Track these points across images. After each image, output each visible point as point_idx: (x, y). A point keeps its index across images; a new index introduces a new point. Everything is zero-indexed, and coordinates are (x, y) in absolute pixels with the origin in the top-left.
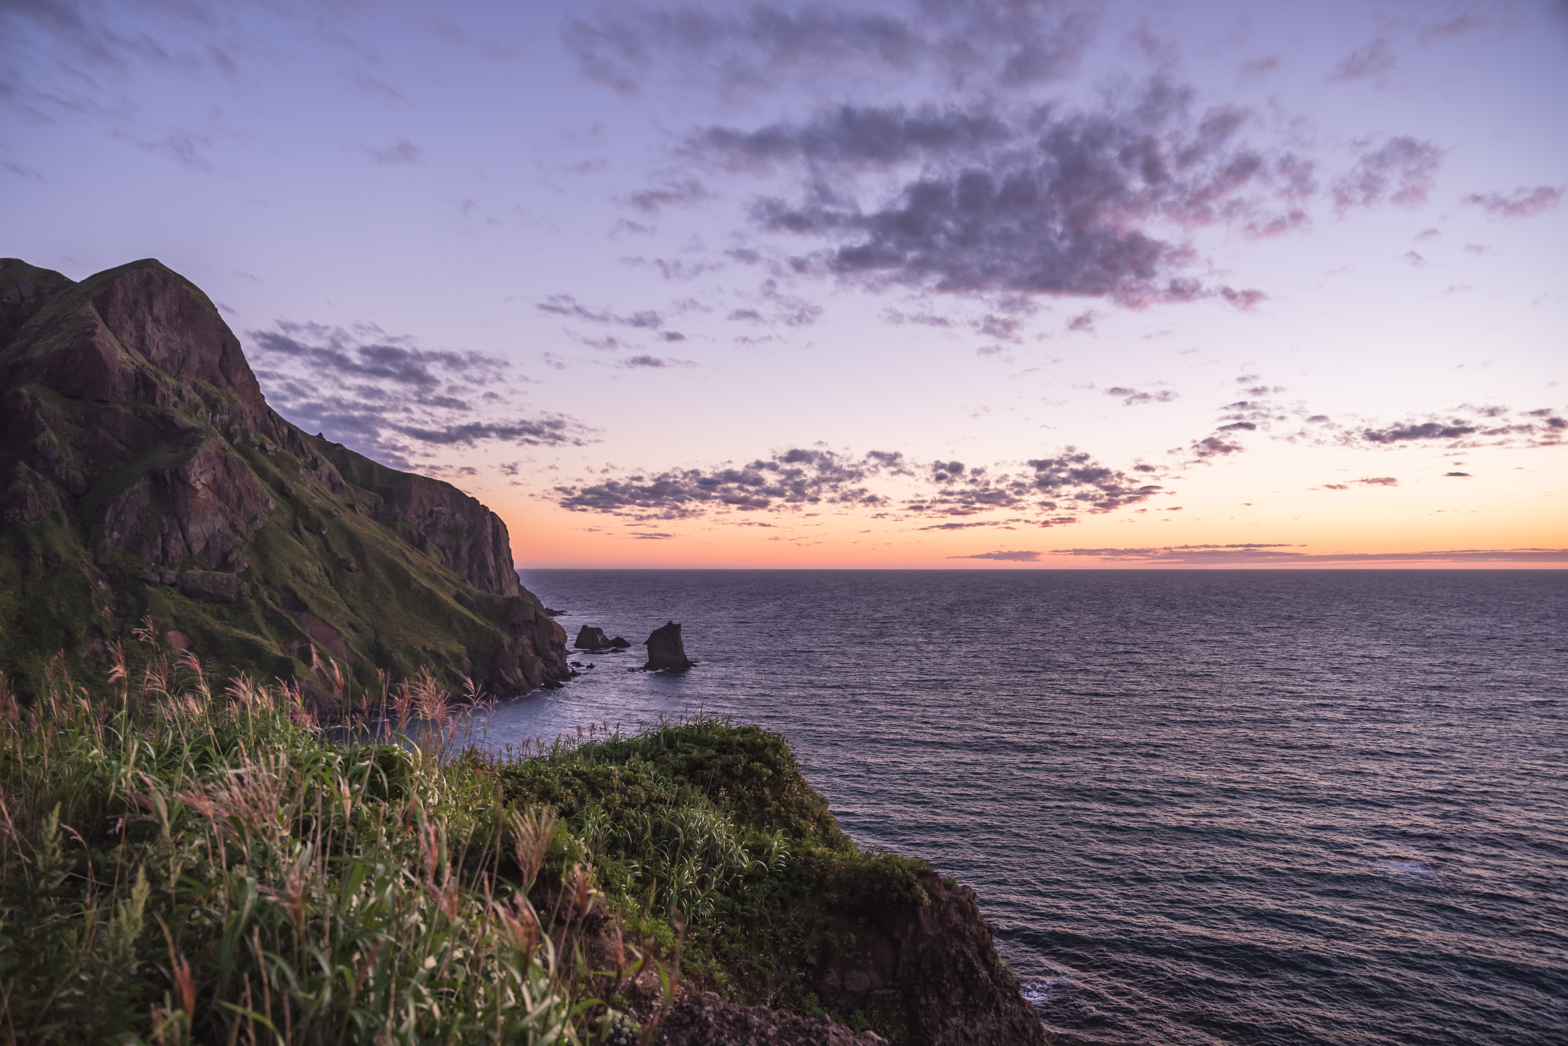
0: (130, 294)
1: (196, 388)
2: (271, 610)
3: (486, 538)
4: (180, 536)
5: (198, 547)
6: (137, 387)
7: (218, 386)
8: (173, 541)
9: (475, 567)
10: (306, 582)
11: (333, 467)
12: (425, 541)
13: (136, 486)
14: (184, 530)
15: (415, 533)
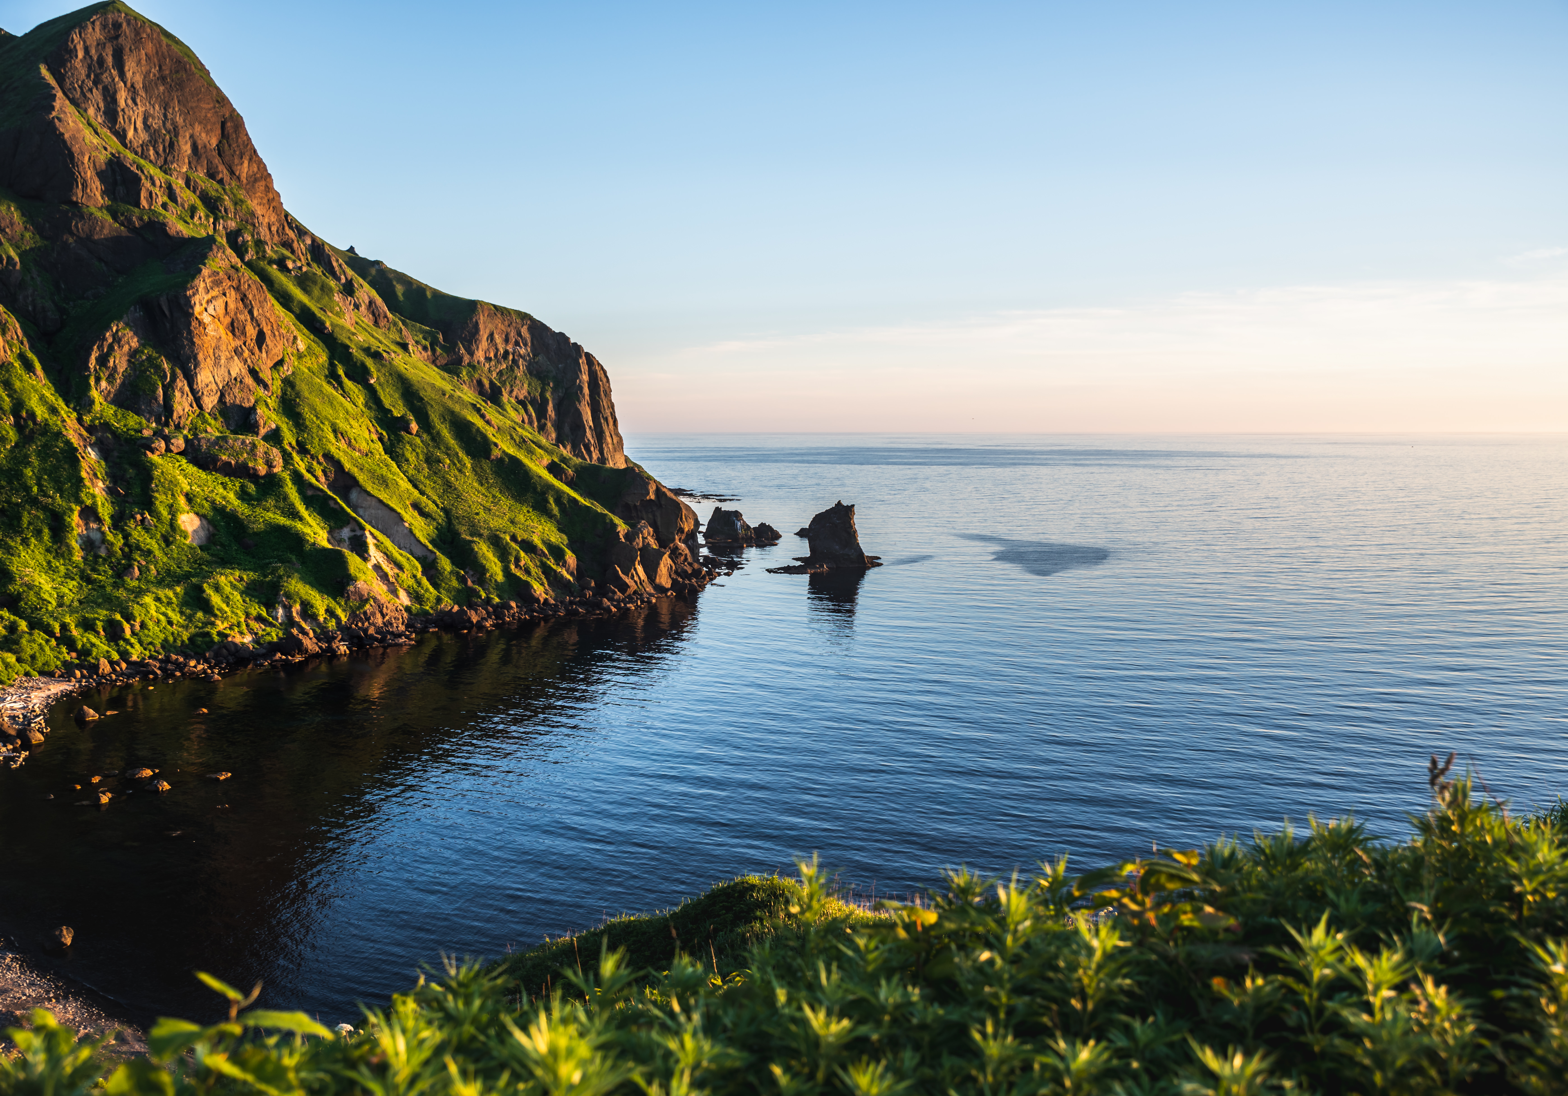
0: (93, 52)
1: (190, 184)
2: (310, 487)
4: (187, 388)
5: (210, 402)
6: (115, 182)
7: (220, 181)
8: (177, 394)
9: (567, 428)
10: (353, 448)
11: (374, 293)
12: (501, 393)
13: (125, 319)
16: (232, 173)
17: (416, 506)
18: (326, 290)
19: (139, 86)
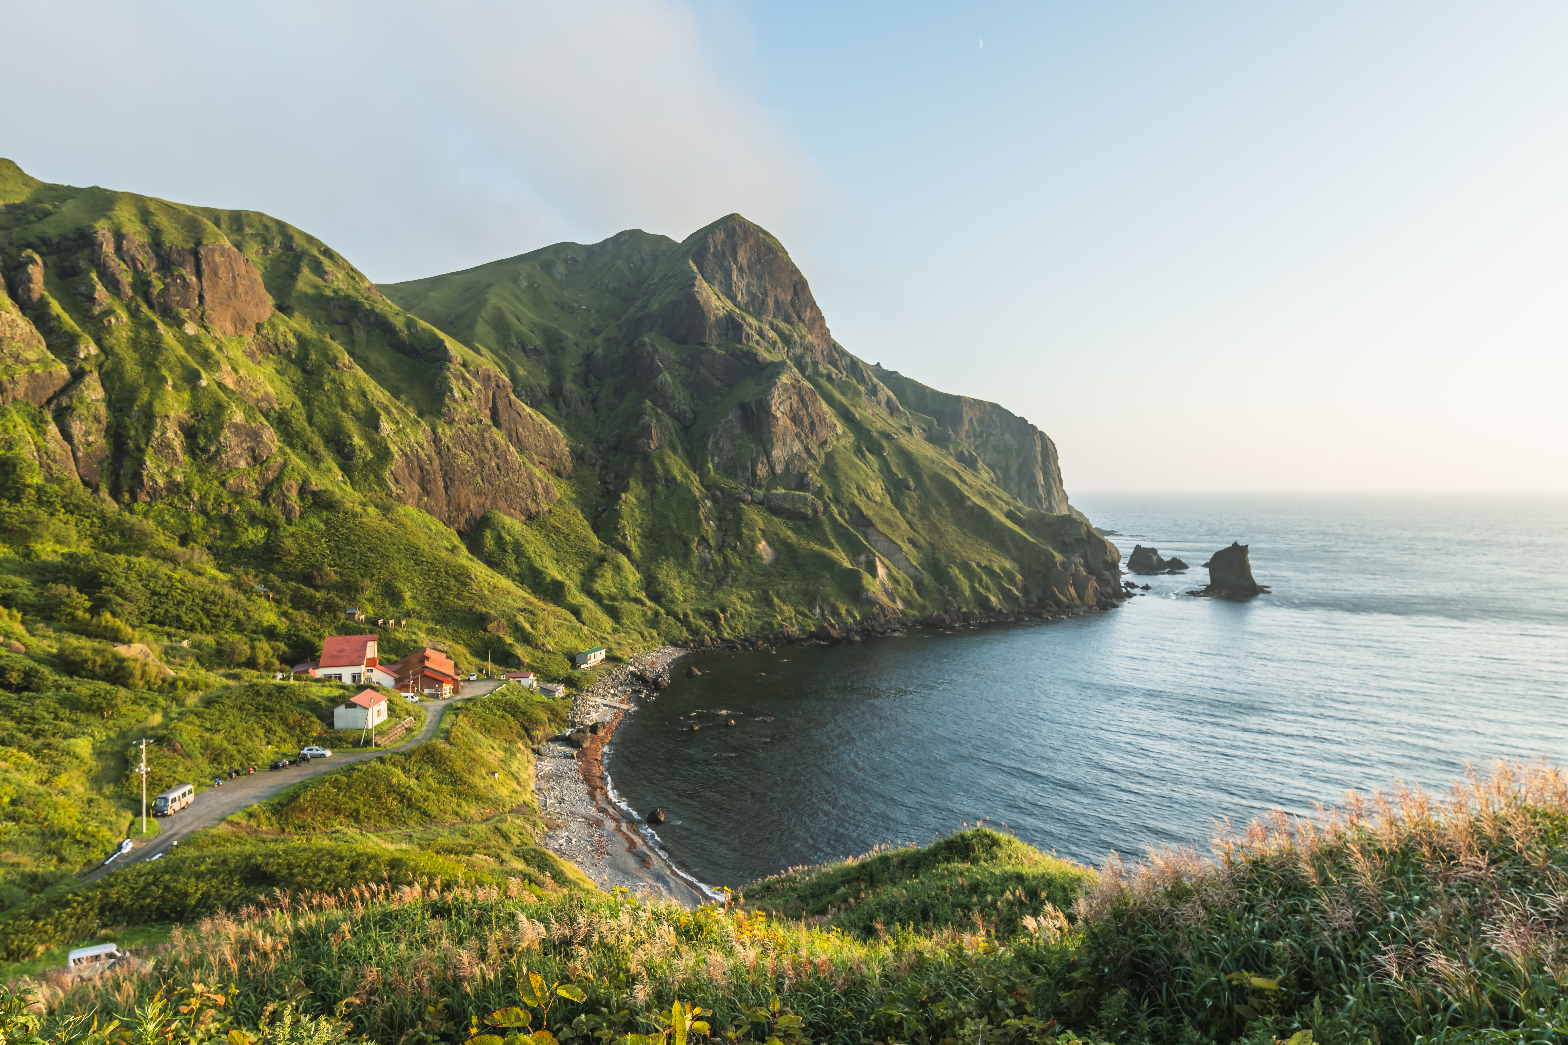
0: (719, 248)
1: (773, 327)
2: (841, 526)
3: (1036, 457)
4: (765, 461)
5: (779, 469)
6: (728, 330)
7: (792, 324)
8: (760, 465)
9: (1024, 486)
10: (870, 500)
11: (891, 394)
12: (977, 461)
13: (730, 417)
14: (768, 455)
15: (966, 453)
16: (799, 317)
17: (911, 541)
18: (857, 393)
19: (745, 266)
